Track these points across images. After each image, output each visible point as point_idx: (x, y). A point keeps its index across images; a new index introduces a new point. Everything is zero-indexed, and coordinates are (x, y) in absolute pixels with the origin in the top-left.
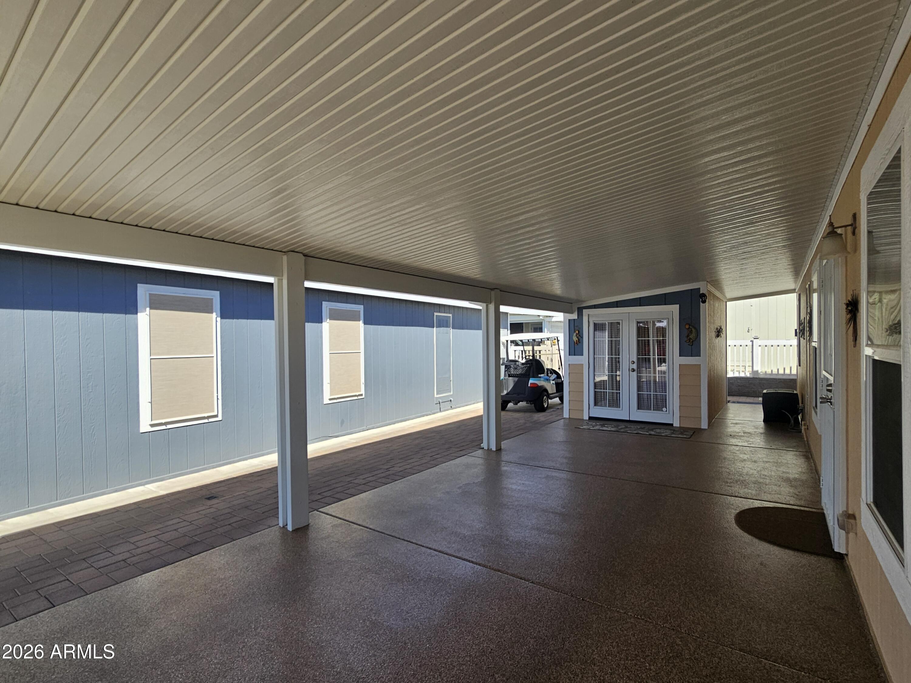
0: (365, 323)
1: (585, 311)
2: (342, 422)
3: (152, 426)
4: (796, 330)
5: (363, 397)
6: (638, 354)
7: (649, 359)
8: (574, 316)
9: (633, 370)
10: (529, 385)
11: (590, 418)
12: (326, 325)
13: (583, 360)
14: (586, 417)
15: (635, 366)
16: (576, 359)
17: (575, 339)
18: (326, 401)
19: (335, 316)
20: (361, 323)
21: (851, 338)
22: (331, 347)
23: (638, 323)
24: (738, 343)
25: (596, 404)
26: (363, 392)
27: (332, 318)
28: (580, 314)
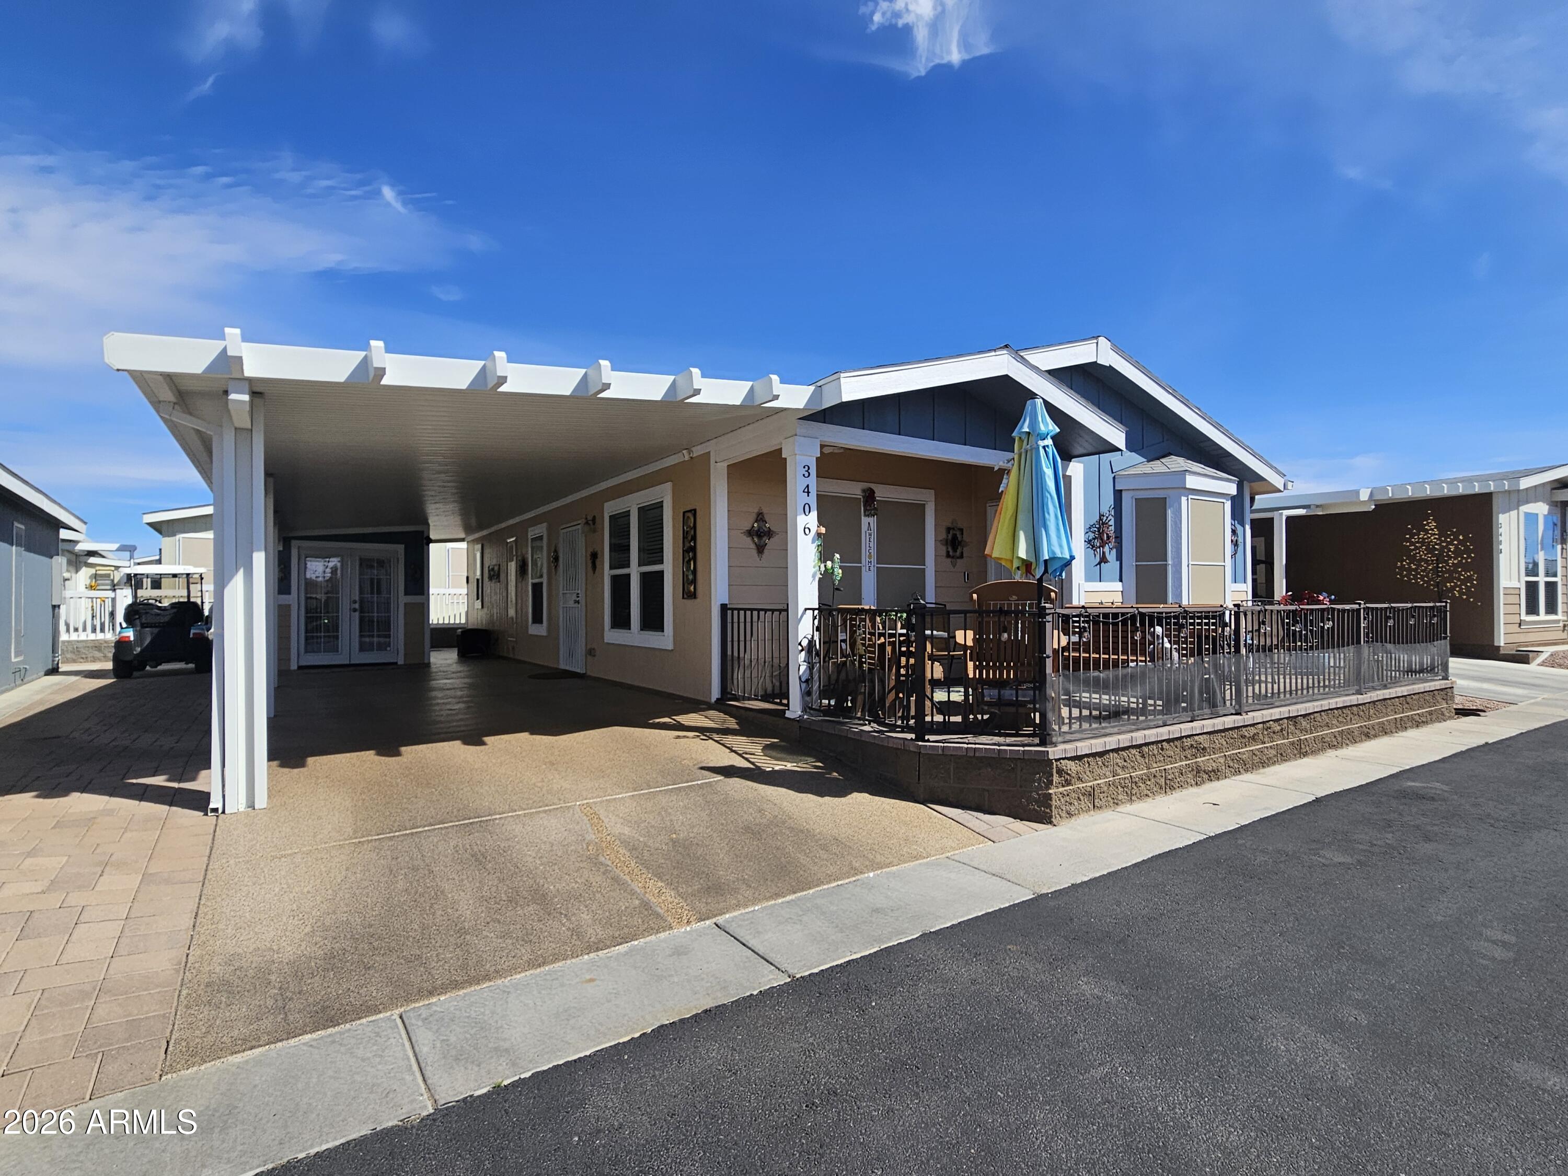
1: (294, 543)
4: (478, 580)
9: (355, 610)
10: (191, 636)
11: (300, 668)
13: (291, 599)
14: (294, 667)
15: (357, 606)
16: (284, 599)
17: (280, 574)
21: (590, 565)
24: (442, 591)
25: (306, 651)
28: (287, 545)
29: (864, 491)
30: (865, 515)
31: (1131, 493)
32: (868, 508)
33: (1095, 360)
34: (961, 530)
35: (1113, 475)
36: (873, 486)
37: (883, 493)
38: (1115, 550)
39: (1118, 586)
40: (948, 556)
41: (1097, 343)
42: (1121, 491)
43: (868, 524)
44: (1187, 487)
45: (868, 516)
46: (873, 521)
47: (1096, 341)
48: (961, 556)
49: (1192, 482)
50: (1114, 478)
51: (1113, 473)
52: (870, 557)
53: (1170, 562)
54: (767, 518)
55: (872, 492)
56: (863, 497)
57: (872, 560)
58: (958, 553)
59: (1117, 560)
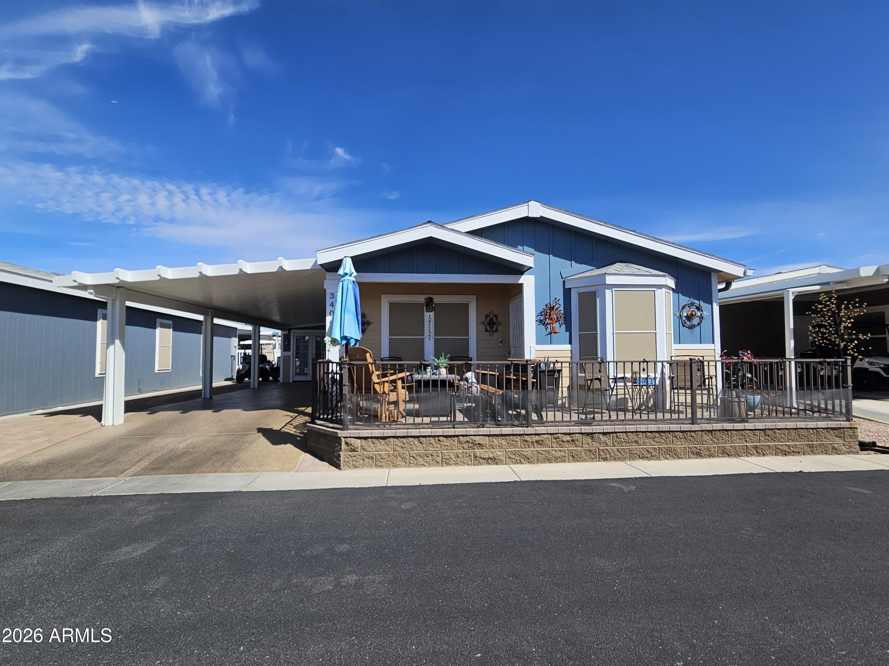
0: (174, 330)
1: (292, 331)
2: (162, 384)
3: (100, 374)
5: (170, 371)
6: (316, 351)
7: (321, 353)
8: (287, 333)
11: (293, 381)
12: (158, 331)
13: (291, 353)
14: (291, 381)
15: (314, 356)
16: (287, 353)
17: (286, 343)
18: (156, 371)
19: (163, 326)
20: (171, 330)
22: (160, 343)
23: (316, 337)
25: (296, 376)
26: (170, 368)
27: (161, 327)
28: (289, 332)
29: (426, 299)
30: (426, 312)
31: (576, 290)
32: (428, 308)
33: (527, 215)
34: (496, 316)
35: (563, 280)
36: (432, 296)
37: (438, 299)
38: (564, 326)
39: (568, 347)
40: (486, 330)
41: (528, 205)
42: (570, 289)
43: (429, 316)
44: (607, 283)
45: (428, 312)
46: (432, 314)
47: (527, 204)
48: (496, 331)
49: (610, 280)
50: (564, 282)
51: (562, 278)
52: (430, 333)
53: (599, 332)
54: (366, 316)
55: (431, 299)
56: (425, 302)
57: (431, 334)
58: (494, 329)
59: (566, 331)
